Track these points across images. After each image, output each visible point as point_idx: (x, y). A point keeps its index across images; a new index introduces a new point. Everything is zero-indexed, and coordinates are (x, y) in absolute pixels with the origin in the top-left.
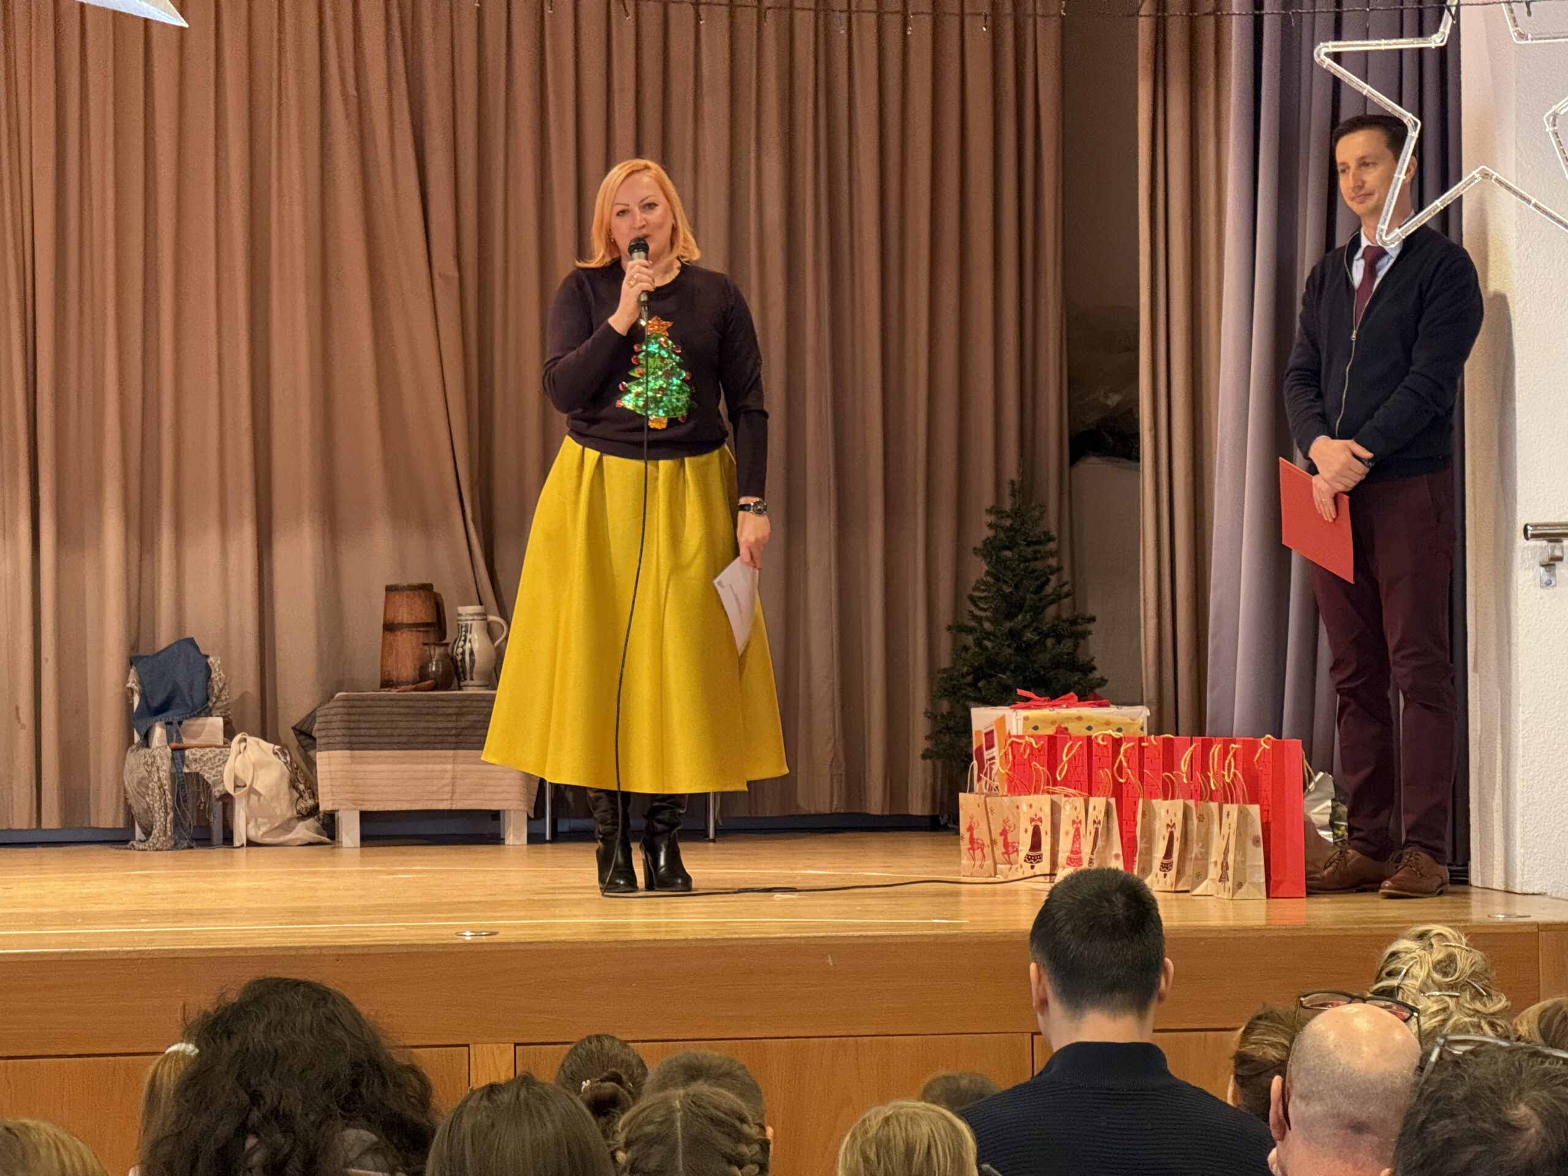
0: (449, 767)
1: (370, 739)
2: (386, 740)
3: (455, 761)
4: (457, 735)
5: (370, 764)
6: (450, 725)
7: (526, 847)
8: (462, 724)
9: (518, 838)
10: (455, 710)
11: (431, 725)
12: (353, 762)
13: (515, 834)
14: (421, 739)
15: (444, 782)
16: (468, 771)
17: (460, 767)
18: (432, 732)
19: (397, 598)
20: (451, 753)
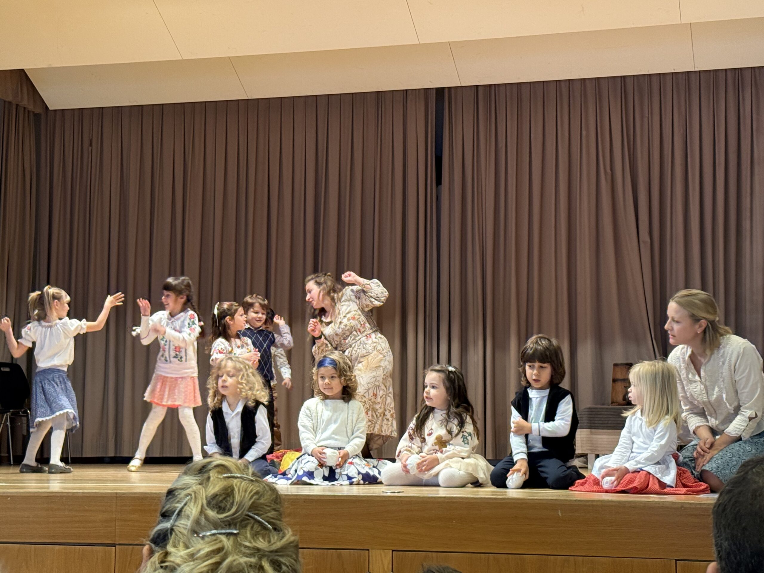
1: (599, 425)
2: (606, 425)
5: (599, 435)
12: (591, 434)
19: (617, 369)
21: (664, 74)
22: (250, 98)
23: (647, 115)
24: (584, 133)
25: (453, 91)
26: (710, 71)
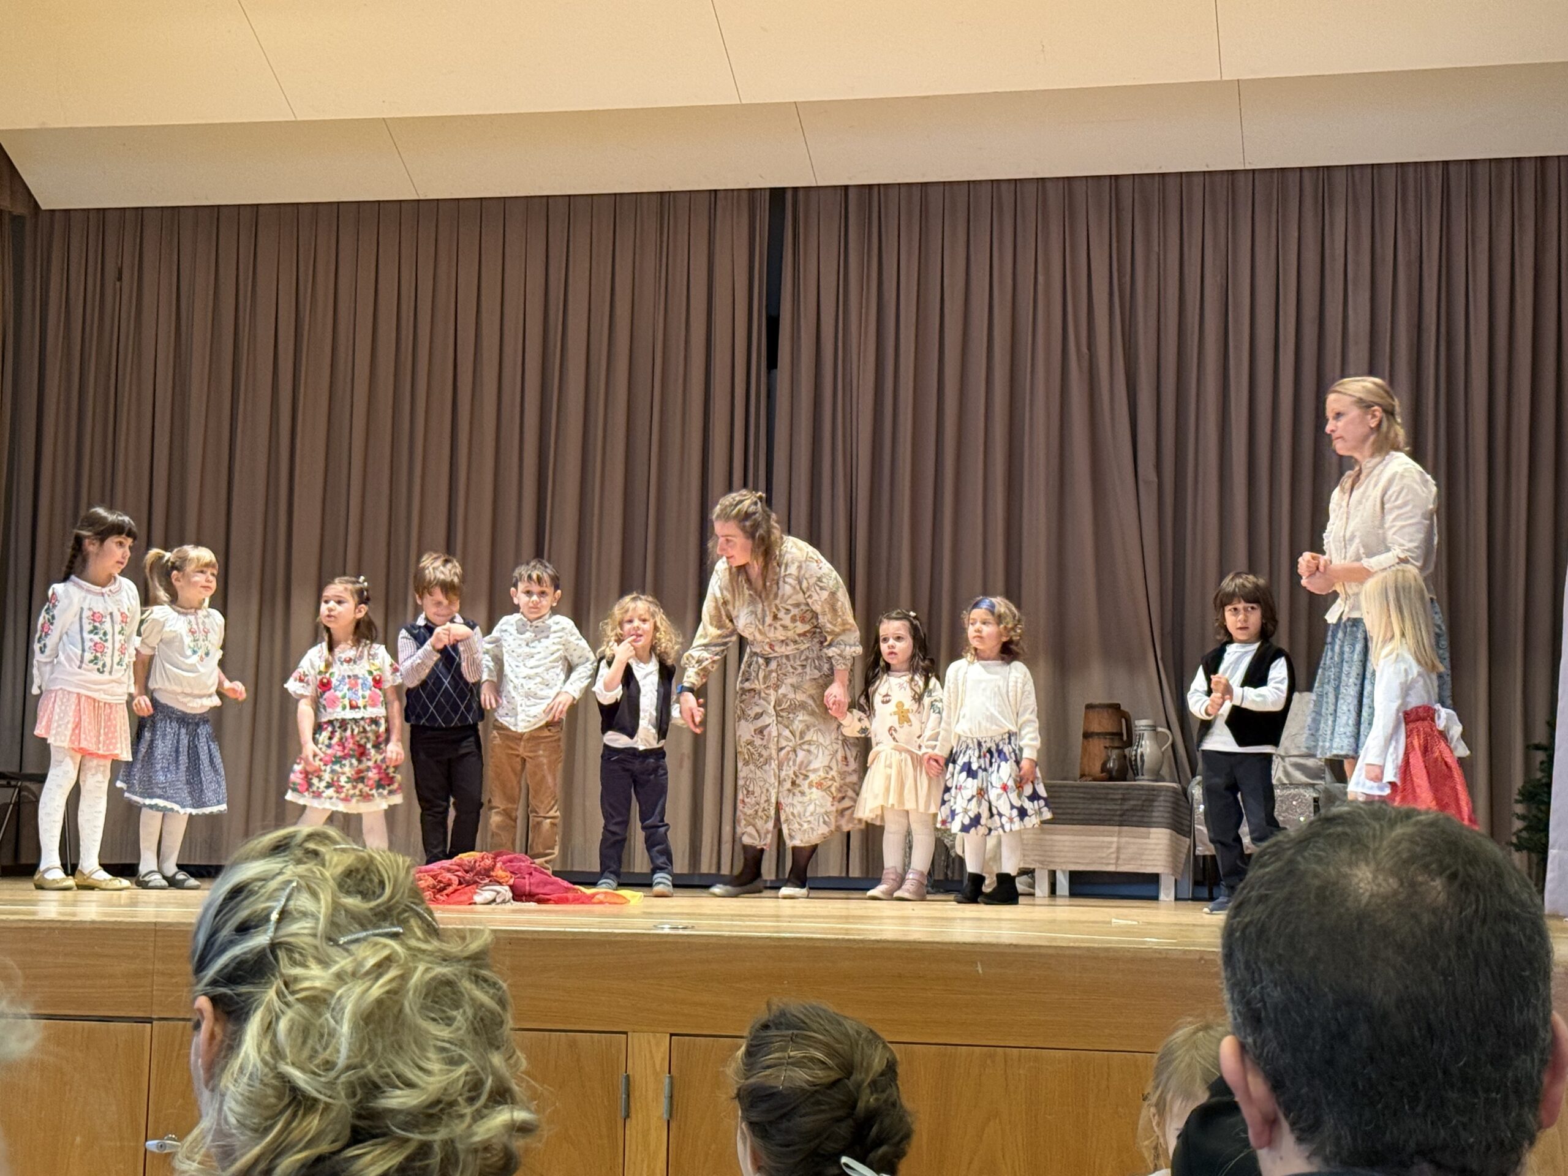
0: (1115, 839)
2: (1069, 817)
3: (1119, 834)
4: (1121, 815)
6: (1117, 807)
7: (1173, 903)
8: (1125, 807)
9: (1167, 895)
10: (1120, 796)
11: (1104, 807)
13: (1167, 894)
14: (1094, 817)
15: (1112, 850)
16: (1129, 843)
17: (1124, 840)
18: (1103, 812)
19: (1094, 715)
20: (1117, 828)
21: (1189, 174)
22: (422, 198)
23: (1156, 249)
24: (1041, 279)
25: (801, 195)
26: (1272, 170)
